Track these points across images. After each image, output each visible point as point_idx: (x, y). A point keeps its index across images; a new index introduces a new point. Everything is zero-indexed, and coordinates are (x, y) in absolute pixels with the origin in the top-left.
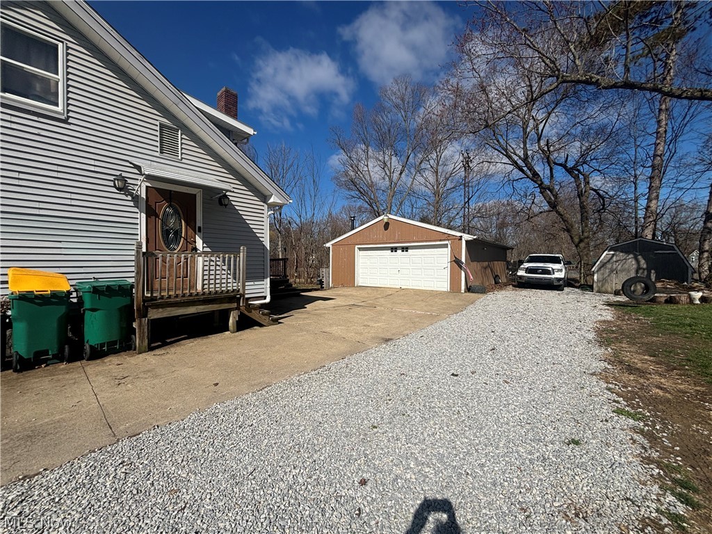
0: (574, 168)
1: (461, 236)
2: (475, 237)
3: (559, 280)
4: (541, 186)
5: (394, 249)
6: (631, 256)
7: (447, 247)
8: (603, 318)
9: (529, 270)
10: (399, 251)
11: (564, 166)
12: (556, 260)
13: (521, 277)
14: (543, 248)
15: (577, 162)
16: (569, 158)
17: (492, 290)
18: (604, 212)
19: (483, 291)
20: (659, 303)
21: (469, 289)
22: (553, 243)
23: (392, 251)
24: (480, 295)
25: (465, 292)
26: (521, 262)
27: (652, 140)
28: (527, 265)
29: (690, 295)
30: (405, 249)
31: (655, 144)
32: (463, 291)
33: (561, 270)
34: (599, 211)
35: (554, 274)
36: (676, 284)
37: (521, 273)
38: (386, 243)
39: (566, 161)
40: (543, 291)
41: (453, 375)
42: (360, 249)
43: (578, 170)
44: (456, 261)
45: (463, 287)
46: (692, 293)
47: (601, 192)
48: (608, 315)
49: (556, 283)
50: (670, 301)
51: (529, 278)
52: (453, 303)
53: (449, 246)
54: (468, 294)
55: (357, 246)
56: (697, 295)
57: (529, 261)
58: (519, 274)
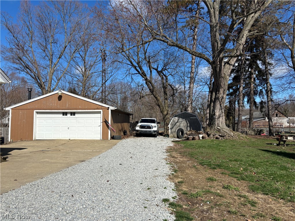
0: (161, 71)
1: (109, 108)
2: (116, 108)
3: (155, 131)
4: (146, 79)
5: (65, 114)
6: (184, 120)
7: (101, 113)
8: (169, 146)
9: (142, 127)
10: (69, 115)
11: (156, 70)
12: (153, 121)
13: (137, 131)
14: (148, 115)
15: (163, 69)
16: (159, 66)
17: (124, 138)
18: (174, 96)
19: (120, 138)
20: (190, 140)
21: (113, 138)
22: (152, 111)
23: (71, 115)
24: (119, 141)
25: (111, 139)
26: (137, 122)
27: (190, 65)
28: (140, 124)
29: (199, 136)
30: (73, 114)
31: (191, 67)
32: (109, 139)
33: (155, 127)
34: (172, 96)
35: (153, 128)
36: (195, 132)
37: (138, 128)
38: (59, 109)
39: (158, 67)
40: (148, 138)
41: (120, 164)
42: (37, 113)
43: (163, 73)
44: (106, 122)
45: (109, 137)
46: (200, 135)
47: (173, 87)
48: (172, 145)
49: (154, 133)
50: (193, 139)
51: (141, 131)
52: (105, 145)
53: (102, 112)
54: (112, 140)
55: (35, 111)
56: (201, 136)
57: (141, 122)
58: (136, 129)
